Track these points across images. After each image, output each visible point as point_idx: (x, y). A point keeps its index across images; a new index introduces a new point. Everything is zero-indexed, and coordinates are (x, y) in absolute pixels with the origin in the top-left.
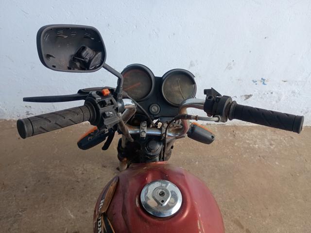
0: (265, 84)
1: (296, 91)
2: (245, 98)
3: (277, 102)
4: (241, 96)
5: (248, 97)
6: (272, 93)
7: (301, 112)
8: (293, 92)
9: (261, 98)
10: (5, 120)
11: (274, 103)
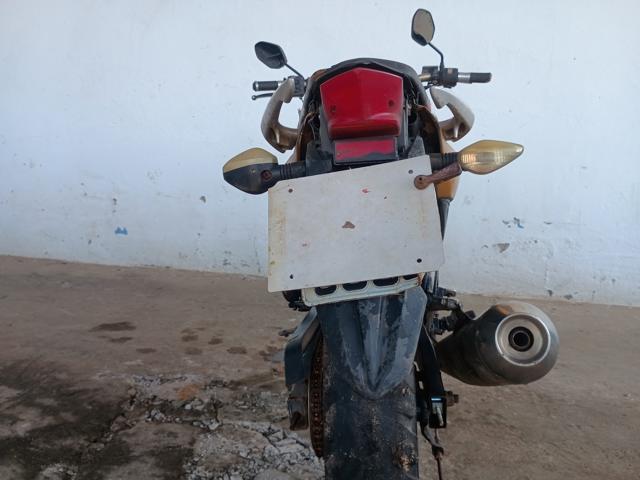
0: (521, 227)
1: (571, 240)
2: (499, 249)
3: (548, 257)
4: (494, 246)
5: (504, 247)
6: (536, 242)
7: (594, 278)
8: (568, 242)
9: (523, 249)
10: (198, 272)
11: (545, 259)
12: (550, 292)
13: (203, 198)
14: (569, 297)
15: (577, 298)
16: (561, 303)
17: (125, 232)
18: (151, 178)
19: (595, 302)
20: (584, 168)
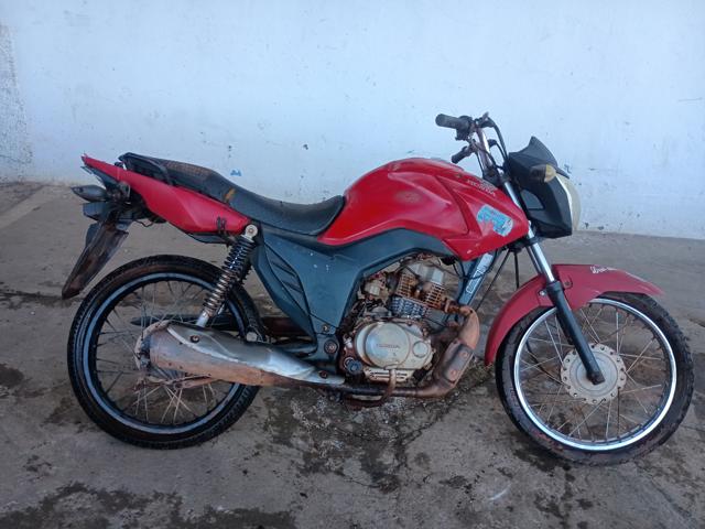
12: (587, 225)
13: (306, 146)
14: (602, 228)
15: (607, 229)
16: (593, 234)
17: (239, 174)
18: (262, 129)
19: (621, 232)
20: (627, 123)
